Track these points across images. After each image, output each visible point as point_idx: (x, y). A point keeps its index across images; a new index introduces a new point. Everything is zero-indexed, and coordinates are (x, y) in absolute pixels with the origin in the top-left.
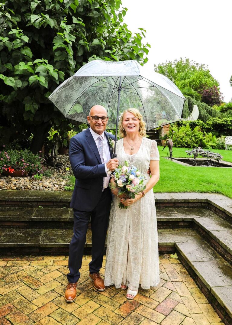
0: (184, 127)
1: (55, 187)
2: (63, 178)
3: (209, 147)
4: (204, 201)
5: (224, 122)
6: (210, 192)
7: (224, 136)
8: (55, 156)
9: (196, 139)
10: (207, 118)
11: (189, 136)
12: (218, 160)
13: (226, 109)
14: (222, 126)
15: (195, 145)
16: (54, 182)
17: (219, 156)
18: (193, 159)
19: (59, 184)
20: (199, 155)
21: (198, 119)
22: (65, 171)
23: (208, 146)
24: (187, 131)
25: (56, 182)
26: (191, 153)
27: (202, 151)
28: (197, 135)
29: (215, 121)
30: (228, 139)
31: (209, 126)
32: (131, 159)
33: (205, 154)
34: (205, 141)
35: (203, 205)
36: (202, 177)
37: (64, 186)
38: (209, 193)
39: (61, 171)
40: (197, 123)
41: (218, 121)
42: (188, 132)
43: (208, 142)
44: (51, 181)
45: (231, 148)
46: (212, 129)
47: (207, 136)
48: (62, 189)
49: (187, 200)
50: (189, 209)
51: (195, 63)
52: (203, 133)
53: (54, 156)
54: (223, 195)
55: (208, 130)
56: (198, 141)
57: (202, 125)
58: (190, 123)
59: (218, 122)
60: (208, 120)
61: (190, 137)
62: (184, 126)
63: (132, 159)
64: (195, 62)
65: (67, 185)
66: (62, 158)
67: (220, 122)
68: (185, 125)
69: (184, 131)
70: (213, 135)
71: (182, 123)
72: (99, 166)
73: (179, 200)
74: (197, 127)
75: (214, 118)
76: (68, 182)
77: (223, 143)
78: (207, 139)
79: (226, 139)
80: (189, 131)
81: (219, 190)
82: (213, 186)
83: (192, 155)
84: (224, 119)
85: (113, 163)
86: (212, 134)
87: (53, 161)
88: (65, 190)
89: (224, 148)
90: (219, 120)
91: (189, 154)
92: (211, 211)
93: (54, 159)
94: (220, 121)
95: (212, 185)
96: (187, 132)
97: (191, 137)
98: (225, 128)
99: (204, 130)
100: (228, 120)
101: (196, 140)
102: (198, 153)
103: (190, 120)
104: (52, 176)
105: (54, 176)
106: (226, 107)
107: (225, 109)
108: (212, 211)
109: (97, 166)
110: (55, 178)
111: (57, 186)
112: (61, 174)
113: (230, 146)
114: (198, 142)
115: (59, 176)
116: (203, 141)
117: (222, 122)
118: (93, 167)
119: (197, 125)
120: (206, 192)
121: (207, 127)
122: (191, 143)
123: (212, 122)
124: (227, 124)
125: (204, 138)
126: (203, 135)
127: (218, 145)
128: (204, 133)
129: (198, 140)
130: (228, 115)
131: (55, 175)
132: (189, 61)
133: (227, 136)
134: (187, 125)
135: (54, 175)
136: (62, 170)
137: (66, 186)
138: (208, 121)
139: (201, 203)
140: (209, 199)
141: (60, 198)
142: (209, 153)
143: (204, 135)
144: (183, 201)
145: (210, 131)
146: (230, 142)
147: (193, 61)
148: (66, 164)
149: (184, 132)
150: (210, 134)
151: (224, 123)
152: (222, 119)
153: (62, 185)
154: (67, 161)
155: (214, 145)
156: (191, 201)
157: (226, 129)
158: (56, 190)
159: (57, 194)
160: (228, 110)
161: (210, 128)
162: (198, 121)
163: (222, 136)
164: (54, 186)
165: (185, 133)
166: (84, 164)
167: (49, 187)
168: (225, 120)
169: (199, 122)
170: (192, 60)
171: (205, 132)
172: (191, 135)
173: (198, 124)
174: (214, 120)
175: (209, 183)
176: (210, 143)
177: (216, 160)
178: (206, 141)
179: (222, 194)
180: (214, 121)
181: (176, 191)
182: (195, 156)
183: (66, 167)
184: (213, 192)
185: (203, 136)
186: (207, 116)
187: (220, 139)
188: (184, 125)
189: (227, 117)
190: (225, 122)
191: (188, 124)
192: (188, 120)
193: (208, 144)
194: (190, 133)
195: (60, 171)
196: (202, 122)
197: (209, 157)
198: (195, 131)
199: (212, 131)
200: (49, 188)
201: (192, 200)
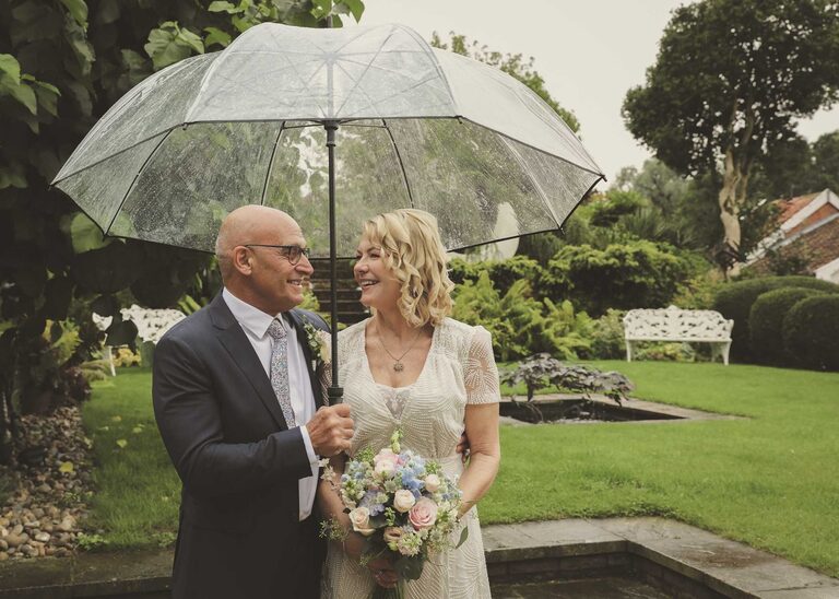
0: (471, 286)
1: (34, 543)
2: (62, 505)
3: (568, 352)
4: (614, 549)
5: (612, 261)
6: (626, 513)
7: (618, 312)
8: (12, 420)
9: (517, 325)
10: (550, 250)
11: (493, 315)
12: (617, 398)
13: (614, 213)
14: (607, 273)
15: (517, 348)
16: (28, 523)
17: (621, 383)
18: (525, 399)
19: (50, 528)
20: (548, 384)
21: (516, 255)
22: (59, 477)
23: (562, 348)
24: (484, 297)
25: (38, 523)
26: (515, 376)
27: (555, 369)
28: (522, 313)
29: (580, 257)
30: (633, 319)
31: (561, 277)
32: (395, 406)
33: (569, 376)
34: (549, 332)
35: (611, 562)
36: (582, 459)
37: (73, 535)
38: (624, 519)
39: (44, 479)
40: (517, 270)
41: (591, 256)
42: (487, 301)
43: (562, 334)
44: (14, 520)
45: (644, 351)
46: (573, 286)
47: (556, 312)
48: (68, 548)
49: (553, 547)
50: (565, 582)
51: (486, 50)
52: (539, 303)
53: (8, 420)
54: (680, 520)
55: (558, 293)
56: (525, 334)
57: (533, 275)
58: (492, 270)
59: (591, 259)
60: (556, 256)
61: (496, 321)
62: (471, 282)
63: (400, 404)
64: (486, 46)
65: (84, 531)
66: (31, 428)
67: (597, 261)
68: (475, 279)
69: (471, 300)
70: (577, 310)
71: (460, 272)
72: (279, 436)
73: (526, 550)
74: (518, 282)
75: (575, 248)
76: (85, 516)
77: (614, 336)
78: (558, 326)
79: (624, 319)
80: (491, 300)
81: (660, 504)
82: (634, 491)
83: (521, 386)
84: (611, 248)
85: (335, 426)
86: (574, 304)
87: (6, 441)
88: (82, 548)
89: (621, 355)
90: (595, 252)
91: (511, 382)
92: (645, 583)
93: (9, 433)
94: (598, 257)
95: (626, 487)
96: (485, 305)
97: (498, 319)
98: (616, 282)
99: (541, 292)
100: (627, 253)
101: (521, 331)
102: (545, 378)
103: (490, 258)
104: (11, 500)
105: (19, 499)
106: (611, 205)
107: (610, 212)
108: (651, 585)
109: (273, 438)
110: (27, 506)
111: (46, 537)
112: (46, 488)
113: (640, 347)
114: (527, 339)
115: (40, 498)
116: (546, 331)
117: (605, 262)
118: (255, 446)
119: (518, 277)
120: (612, 516)
121: (552, 280)
122: (501, 343)
123: (569, 261)
124: (623, 266)
125: (548, 319)
126: (540, 311)
127: (597, 343)
128: (545, 305)
129: (525, 328)
130: (625, 235)
131: (24, 496)
132: (466, 47)
133: (629, 309)
134: (482, 278)
135: (18, 495)
136: (47, 474)
137: (80, 534)
138: (556, 260)
139: (605, 555)
140: (633, 540)
141: (71, 585)
142: (581, 373)
143: (546, 311)
144: (542, 554)
145: (564, 294)
146: (640, 331)
147: (479, 45)
148: (54, 450)
149: (475, 303)
150: (567, 305)
151: (614, 263)
152: (604, 250)
153: (63, 531)
154: (53, 439)
155: (585, 343)
156: (570, 553)
157: (621, 284)
158: (43, 552)
159: (52, 567)
160: (621, 217)
161: (565, 285)
162: (518, 263)
163: (610, 311)
164: (33, 537)
165: (478, 308)
166: (221, 438)
167: (10, 546)
168: (618, 253)
169: (522, 266)
170: (476, 42)
171: (547, 300)
172: (500, 313)
173: (522, 272)
174: (576, 254)
175: (617, 480)
176: (570, 340)
177: (610, 396)
178: (555, 334)
179: (673, 517)
180: (576, 258)
181: (506, 518)
182: (533, 387)
183: (59, 462)
184: (638, 514)
185: (542, 315)
186: (548, 242)
187: (602, 321)
188: (469, 278)
189: (620, 242)
190: (617, 261)
191: (484, 275)
192: (483, 259)
193: (562, 344)
194: (494, 305)
195: (39, 478)
196: (532, 263)
197: (586, 386)
198: (511, 298)
199: (572, 295)
200: (12, 550)
201: (572, 547)
